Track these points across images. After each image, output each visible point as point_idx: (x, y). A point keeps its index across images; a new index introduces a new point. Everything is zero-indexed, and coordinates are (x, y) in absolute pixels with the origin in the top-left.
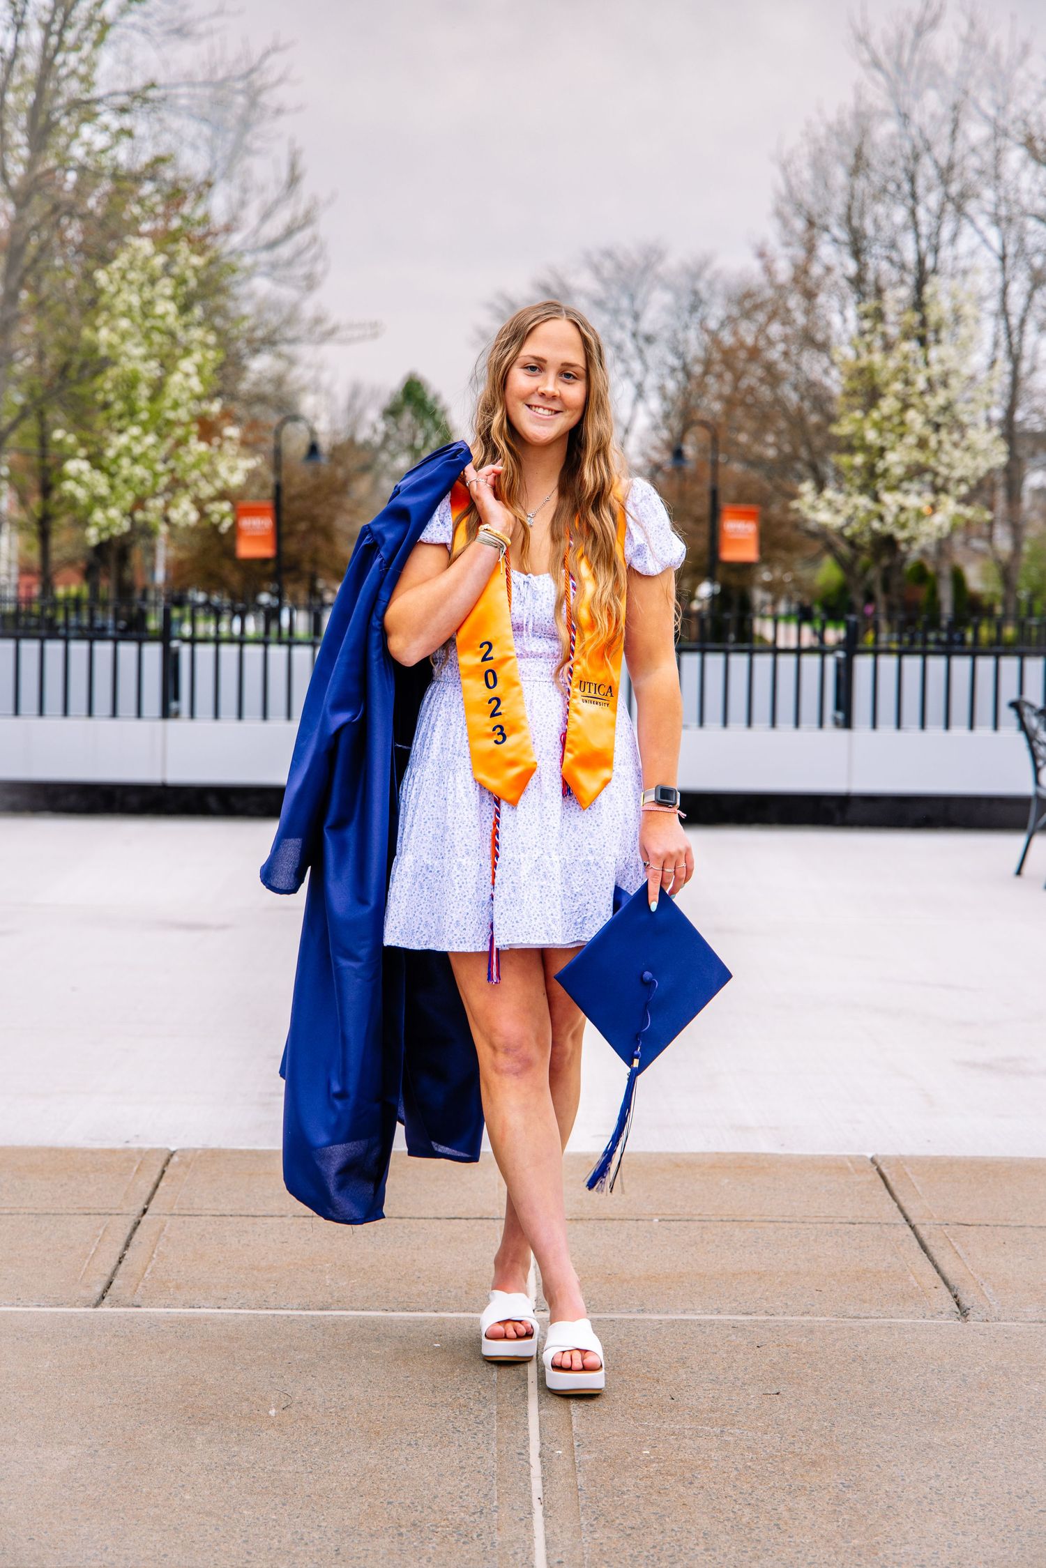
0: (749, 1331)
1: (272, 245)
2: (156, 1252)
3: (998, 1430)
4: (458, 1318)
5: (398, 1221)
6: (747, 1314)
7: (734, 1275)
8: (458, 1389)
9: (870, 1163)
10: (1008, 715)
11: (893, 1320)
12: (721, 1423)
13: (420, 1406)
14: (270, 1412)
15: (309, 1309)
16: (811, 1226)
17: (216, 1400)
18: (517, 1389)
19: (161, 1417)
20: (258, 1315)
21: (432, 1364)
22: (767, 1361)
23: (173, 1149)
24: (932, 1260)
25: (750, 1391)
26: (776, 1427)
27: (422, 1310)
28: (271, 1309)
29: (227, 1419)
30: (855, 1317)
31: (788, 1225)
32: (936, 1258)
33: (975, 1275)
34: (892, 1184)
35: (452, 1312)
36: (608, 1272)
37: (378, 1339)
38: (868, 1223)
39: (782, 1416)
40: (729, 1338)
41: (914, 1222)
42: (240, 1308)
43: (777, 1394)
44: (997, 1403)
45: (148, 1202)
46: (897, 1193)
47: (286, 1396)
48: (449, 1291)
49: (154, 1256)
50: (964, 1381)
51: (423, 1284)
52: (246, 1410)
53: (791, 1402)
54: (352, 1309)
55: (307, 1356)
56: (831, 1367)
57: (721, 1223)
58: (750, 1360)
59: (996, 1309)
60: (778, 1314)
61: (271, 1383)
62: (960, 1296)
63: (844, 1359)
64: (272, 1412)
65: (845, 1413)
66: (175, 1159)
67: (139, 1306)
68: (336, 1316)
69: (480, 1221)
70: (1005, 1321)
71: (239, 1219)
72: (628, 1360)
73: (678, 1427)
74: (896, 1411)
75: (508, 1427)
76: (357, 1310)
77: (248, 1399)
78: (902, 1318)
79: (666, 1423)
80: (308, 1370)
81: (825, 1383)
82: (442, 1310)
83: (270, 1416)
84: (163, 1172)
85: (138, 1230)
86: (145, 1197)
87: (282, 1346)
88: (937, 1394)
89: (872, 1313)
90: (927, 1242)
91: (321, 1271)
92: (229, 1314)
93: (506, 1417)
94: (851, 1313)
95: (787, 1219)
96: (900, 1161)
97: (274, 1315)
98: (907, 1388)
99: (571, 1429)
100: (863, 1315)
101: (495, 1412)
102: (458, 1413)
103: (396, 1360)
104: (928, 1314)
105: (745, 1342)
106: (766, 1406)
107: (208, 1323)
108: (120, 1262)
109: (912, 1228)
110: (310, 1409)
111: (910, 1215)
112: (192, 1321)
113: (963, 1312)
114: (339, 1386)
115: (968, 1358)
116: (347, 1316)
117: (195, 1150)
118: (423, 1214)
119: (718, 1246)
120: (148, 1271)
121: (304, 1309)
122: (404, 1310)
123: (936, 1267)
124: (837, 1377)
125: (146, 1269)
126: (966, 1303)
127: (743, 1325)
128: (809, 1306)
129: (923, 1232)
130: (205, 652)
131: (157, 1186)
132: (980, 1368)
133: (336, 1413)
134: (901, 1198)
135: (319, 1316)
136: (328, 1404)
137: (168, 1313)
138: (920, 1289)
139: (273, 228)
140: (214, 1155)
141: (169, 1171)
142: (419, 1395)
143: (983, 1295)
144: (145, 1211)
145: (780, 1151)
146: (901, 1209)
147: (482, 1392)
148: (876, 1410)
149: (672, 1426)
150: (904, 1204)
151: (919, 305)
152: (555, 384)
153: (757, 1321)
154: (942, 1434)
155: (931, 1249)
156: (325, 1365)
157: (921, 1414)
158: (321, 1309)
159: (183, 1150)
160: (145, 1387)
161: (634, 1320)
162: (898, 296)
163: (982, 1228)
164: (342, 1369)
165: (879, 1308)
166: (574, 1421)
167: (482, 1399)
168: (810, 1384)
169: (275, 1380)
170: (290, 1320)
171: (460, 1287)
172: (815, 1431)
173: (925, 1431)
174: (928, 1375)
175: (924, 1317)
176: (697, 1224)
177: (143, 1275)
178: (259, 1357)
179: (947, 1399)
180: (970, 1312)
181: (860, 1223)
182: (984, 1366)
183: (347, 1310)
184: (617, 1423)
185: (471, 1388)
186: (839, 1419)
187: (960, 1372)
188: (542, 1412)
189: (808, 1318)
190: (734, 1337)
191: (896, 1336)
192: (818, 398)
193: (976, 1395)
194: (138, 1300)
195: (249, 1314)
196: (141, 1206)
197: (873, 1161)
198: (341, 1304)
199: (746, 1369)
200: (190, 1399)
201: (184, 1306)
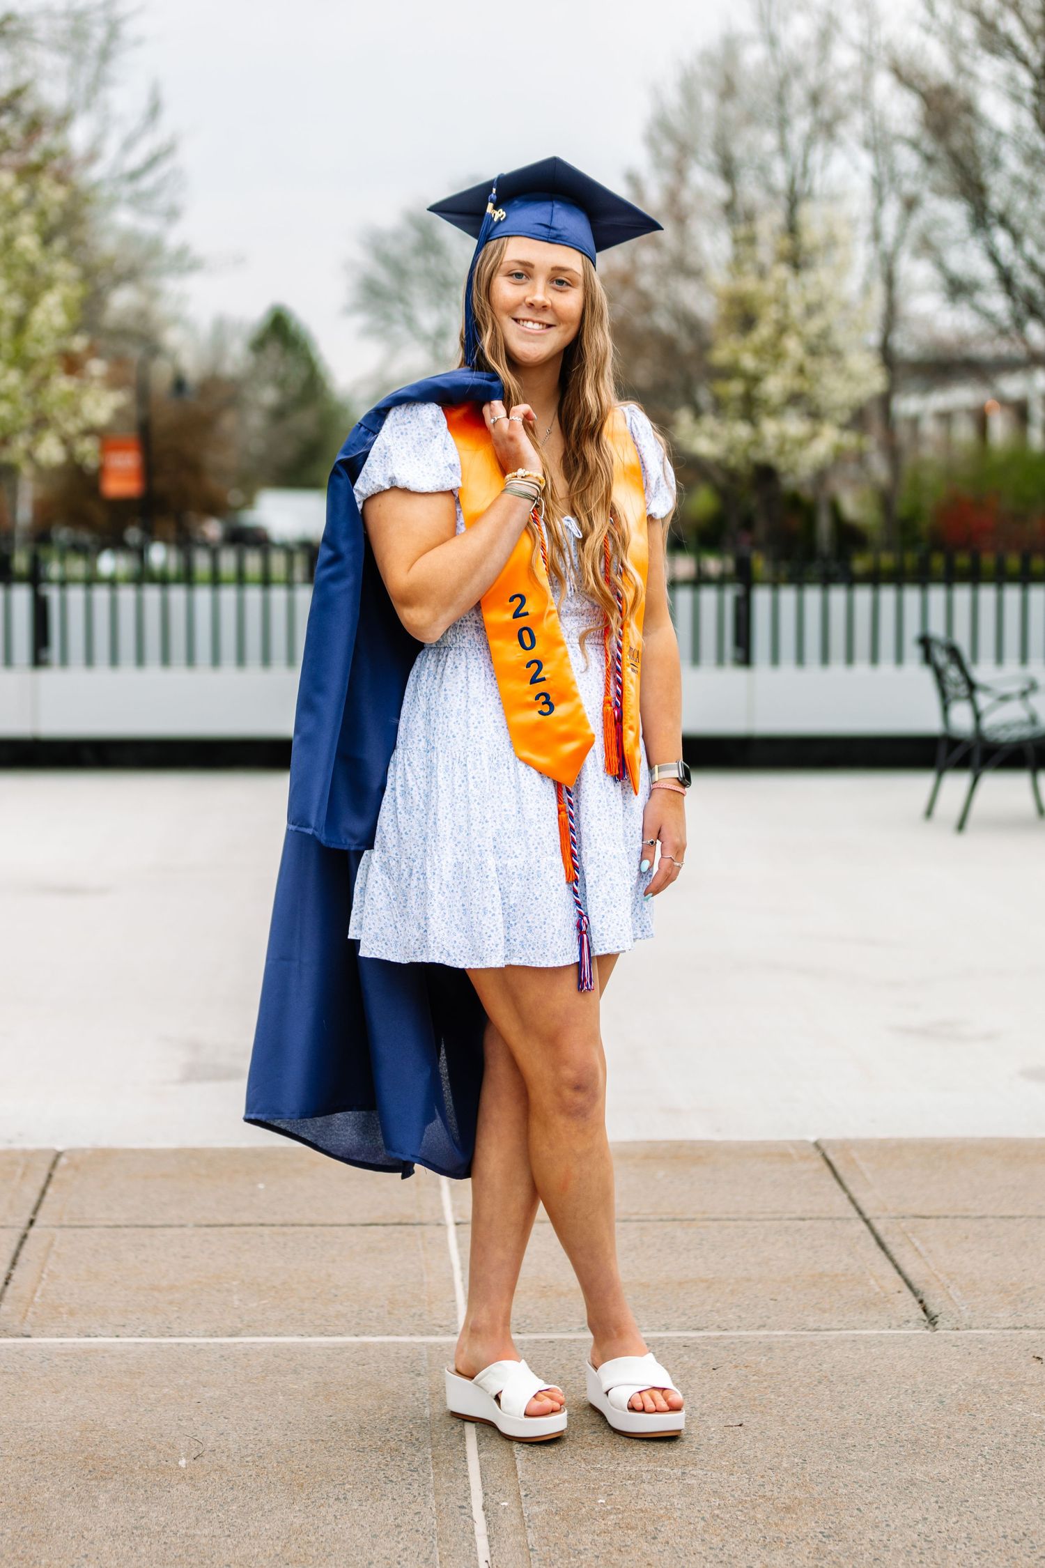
0: (703, 1351)
1: (134, 176)
2: (46, 1271)
3: (984, 1460)
4: (382, 1343)
5: (309, 1229)
6: (698, 1329)
7: (680, 1284)
8: (388, 1430)
9: (813, 1149)
10: (913, 651)
11: (857, 1332)
12: (682, 1463)
13: (346, 1451)
14: (180, 1463)
15: (217, 1336)
16: (757, 1224)
17: (119, 1450)
18: (453, 1428)
19: (58, 1471)
20: (161, 1344)
21: (357, 1399)
22: (725, 1385)
23: (60, 1148)
24: (891, 1259)
25: (709, 1423)
26: (742, 1465)
27: (340, 1334)
28: (174, 1336)
29: (132, 1472)
30: (815, 1330)
31: (732, 1223)
32: (896, 1257)
33: (940, 1276)
34: (841, 1171)
35: (375, 1336)
36: (543, 1284)
37: (295, 1371)
38: (818, 1218)
39: (747, 1453)
40: (681, 1360)
41: (868, 1215)
42: (141, 1336)
43: (740, 1425)
44: (979, 1428)
45: (36, 1210)
46: (846, 1182)
47: (197, 1443)
48: (371, 1312)
49: (44, 1276)
50: (942, 1402)
51: (341, 1304)
52: (153, 1461)
53: (756, 1434)
54: (265, 1335)
55: (218, 1393)
56: (796, 1390)
57: (661, 1223)
58: (707, 1386)
59: (967, 1314)
60: (731, 1328)
61: (180, 1427)
62: (926, 1301)
63: (809, 1381)
64: (183, 1463)
65: (816, 1446)
66: (63, 1161)
67: (29, 1336)
68: (247, 1343)
69: (399, 1228)
70: (977, 1328)
71: (134, 1230)
72: (572, 1389)
73: (634, 1469)
74: (872, 1442)
75: (446, 1474)
76: (270, 1336)
77: (154, 1448)
78: (866, 1329)
79: (621, 1465)
80: (220, 1410)
81: (790, 1411)
82: (364, 1334)
83: (179, 1468)
84: (50, 1176)
85: (27, 1245)
86: (31, 1206)
87: (188, 1382)
88: (913, 1420)
89: (834, 1324)
90: (886, 1239)
91: (228, 1291)
92: (129, 1344)
93: (443, 1462)
94: (812, 1325)
95: (731, 1216)
96: (845, 1146)
97: (179, 1344)
98: (881, 1413)
99: (516, 1475)
100: (823, 1327)
101: (430, 1456)
102: (389, 1459)
103: (317, 1395)
104: (894, 1323)
105: (699, 1364)
106: (729, 1440)
107: (106, 1355)
108: (7, 1283)
109: (867, 1222)
110: (224, 1458)
111: (864, 1208)
112: (88, 1353)
113: (932, 1320)
114: (255, 1429)
115: (942, 1375)
116: (259, 1344)
117: (83, 1150)
118: (336, 1220)
119: (659, 1250)
120: (38, 1294)
121: (211, 1336)
122: (322, 1334)
123: (896, 1267)
124: (804, 1403)
125: (34, 1291)
126: (933, 1309)
127: (695, 1344)
128: (765, 1319)
129: (879, 1226)
130: (76, 595)
131: (43, 1193)
132: (956, 1386)
133: (254, 1462)
134: (851, 1188)
135: (228, 1344)
136: (244, 1452)
137: (62, 1344)
138: (883, 1295)
139: (135, 159)
140: (104, 1156)
141: (57, 1175)
142: (344, 1438)
143: (951, 1299)
144: (32, 1222)
145: (717, 1137)
146: (853, 1201)
147: (414, 1432)
148: (850, 1441)
149: (628, 1468)
150: (856, 1195)
151: (792, 229)
152: (545, 294)
153: (709, 1338)
154: (924, 1468)
155: (890, 1247)
156: (237, 1404)
157: (899, 1444)
158: (230, 1336)
159: (71, 1151)
160: (39, 1435)
161: (575, 1340)
162: (769, 223)
163: (942, 1220)
164: (257, 1408)
165: (840, 1318)
166: (519, 1467)
167: (414, 1441)
168: (775, 1412)
169: (184, 1423)
170: (197, 1350)
171: (382, 1306)
172: (786, 1470)
173: (906, 1465)
174: (901, 1397)
175: (890, 1327)
176: (635, 1225)
177: (32, 1298)
178: (165, 1395)
179: (925, 1425)
180: (939, 1319)
181: (811, 1219)
182: (960, 1383)
183: (258, 1336)
184: (566, 1466)
185: (401, 1428)
186: (810, 1453)
187: (936, 1392)
188: (483, 1455)
189: (764, 1332)
190: (686, 1358)
191: (863, 1351)
192: (692, 325)
193: (956, 1419)
194: (27, 1329)
195: (151, 1343)
196: (27, 1216)
197: (817, 1145)
198: (251, 1328)
199: (703, 1396)
200: (90, 1449)
201: (79, 1335)
